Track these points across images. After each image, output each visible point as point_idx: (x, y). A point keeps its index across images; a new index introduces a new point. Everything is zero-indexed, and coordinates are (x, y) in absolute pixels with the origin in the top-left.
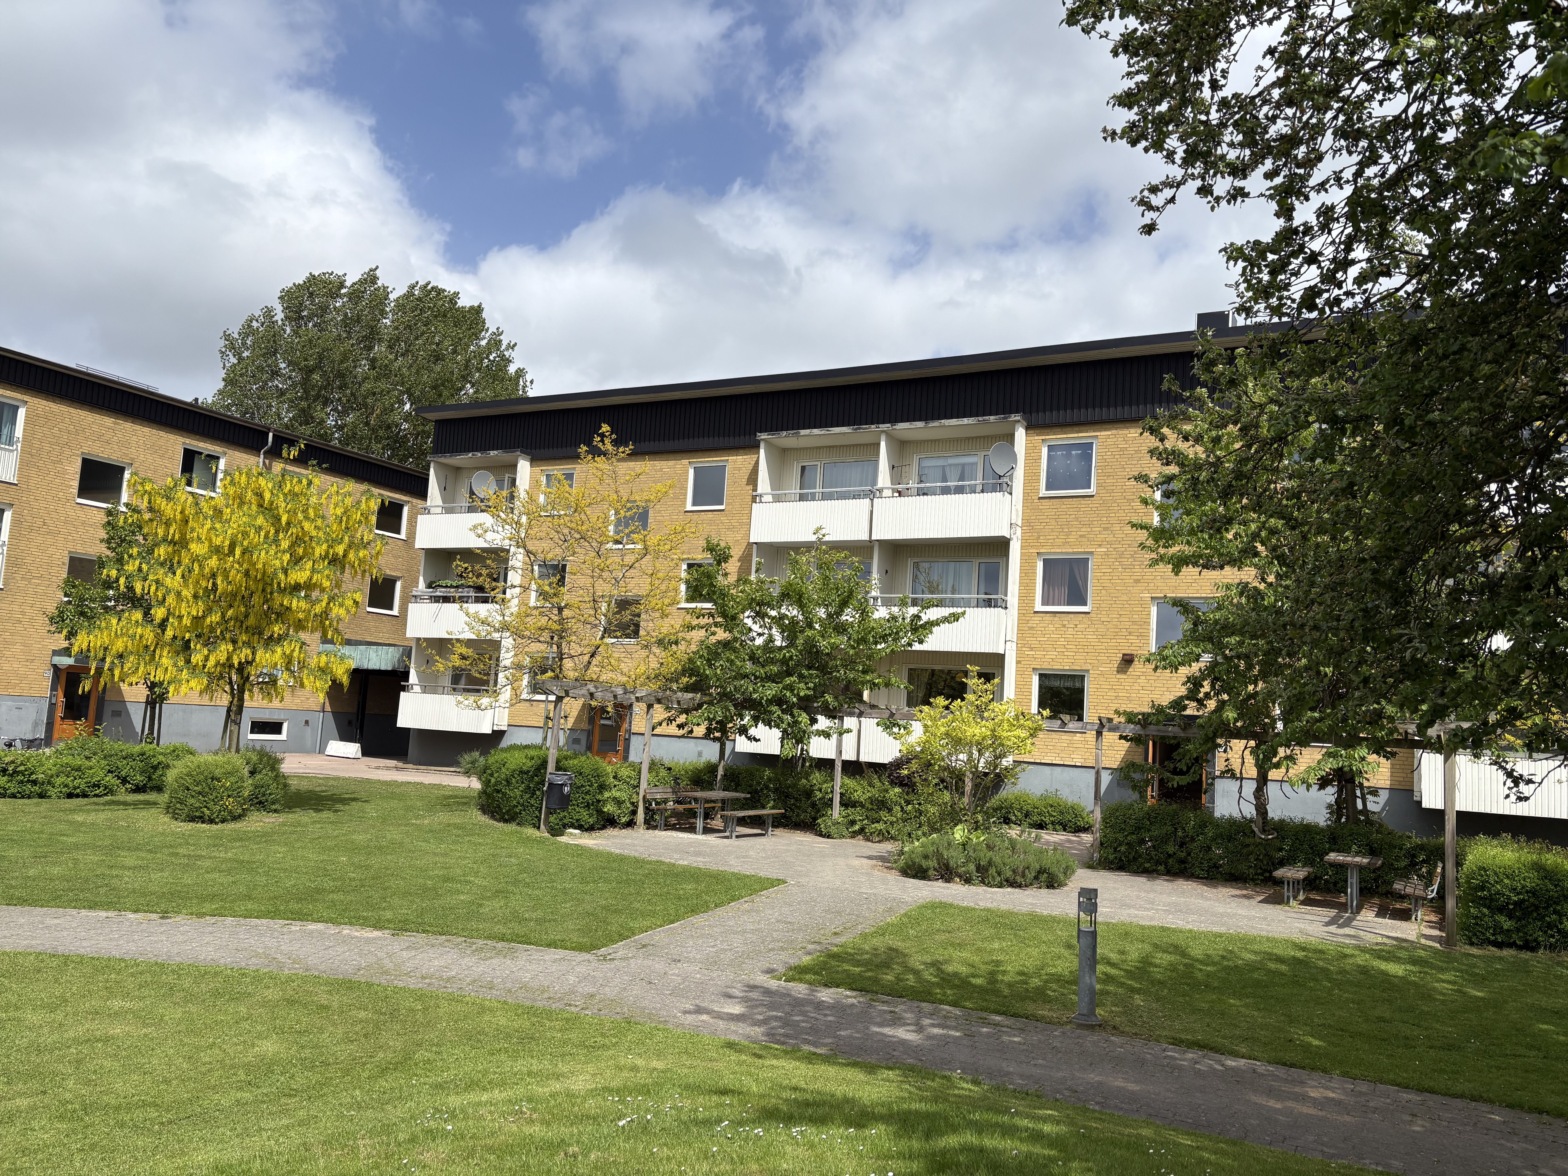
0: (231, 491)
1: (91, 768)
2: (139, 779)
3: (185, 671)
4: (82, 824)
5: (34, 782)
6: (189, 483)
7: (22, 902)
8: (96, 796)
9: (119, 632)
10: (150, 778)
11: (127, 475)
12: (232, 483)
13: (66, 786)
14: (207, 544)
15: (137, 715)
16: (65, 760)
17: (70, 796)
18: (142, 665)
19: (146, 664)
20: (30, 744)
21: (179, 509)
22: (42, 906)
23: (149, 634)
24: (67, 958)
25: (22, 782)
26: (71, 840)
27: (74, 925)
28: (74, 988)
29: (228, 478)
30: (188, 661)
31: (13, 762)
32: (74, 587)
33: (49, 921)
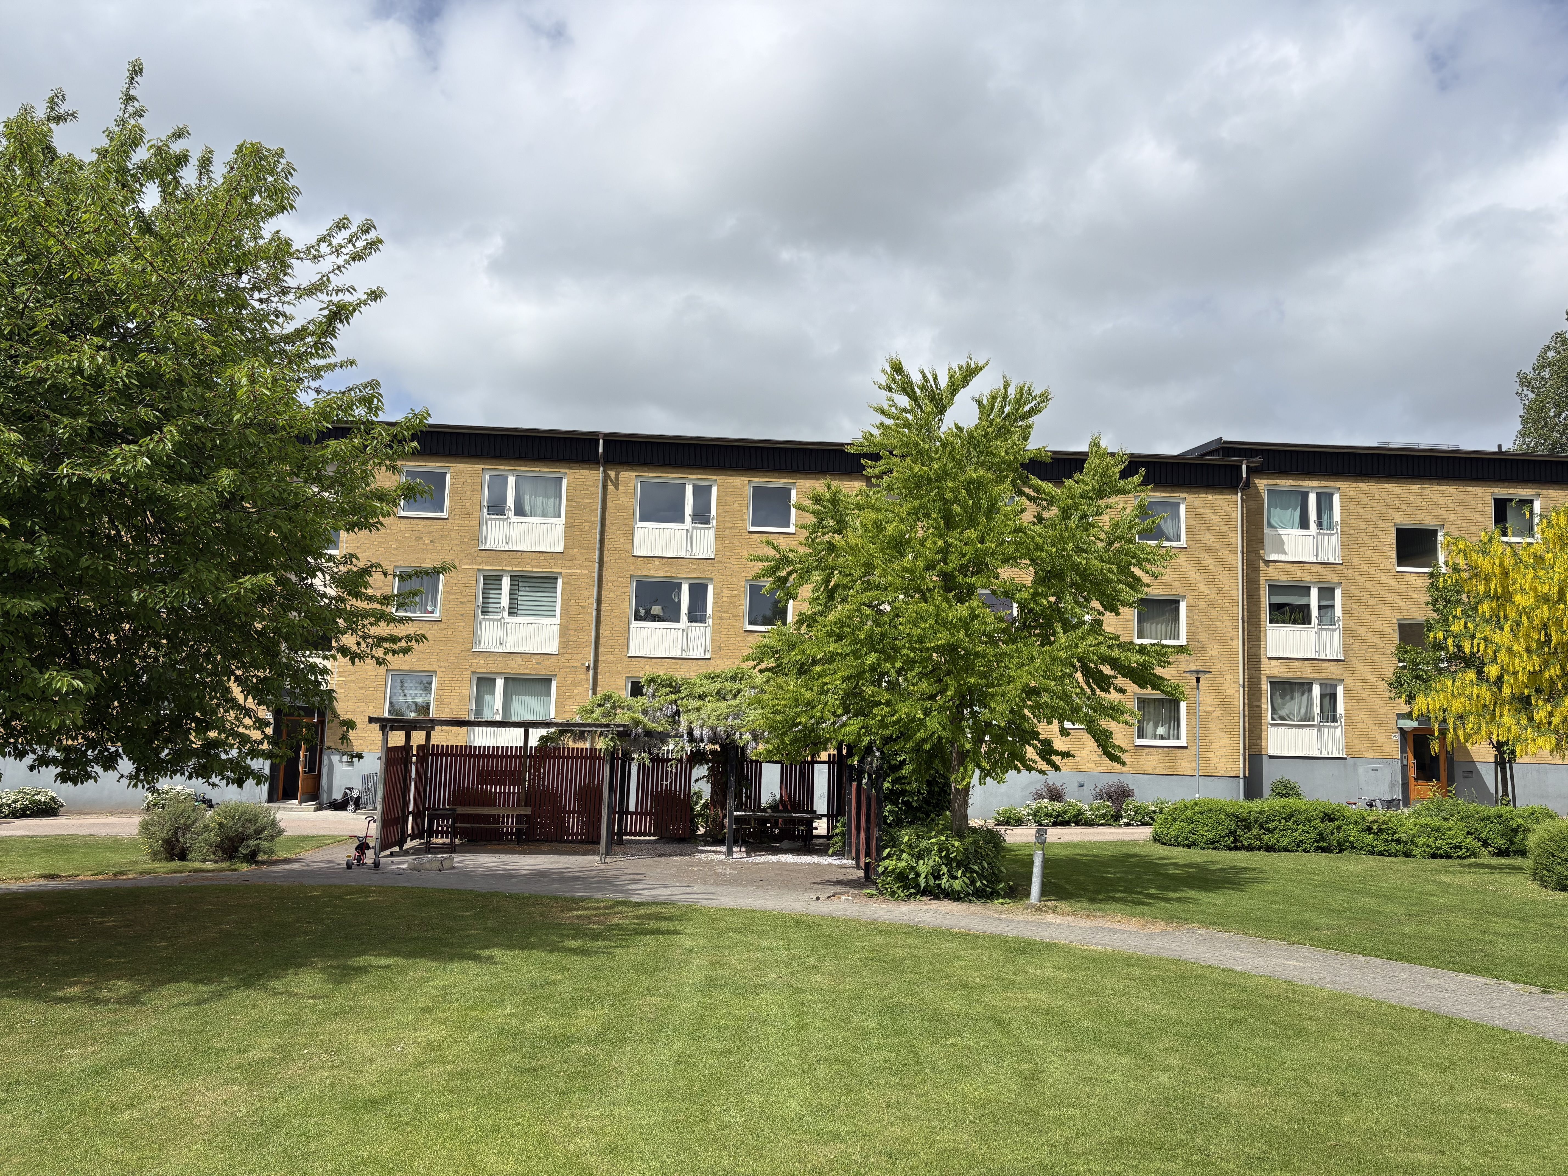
0: (1550, 534)
1: (1450, 829)
2: (1501, 842)
3: (1529, 729)
4: (1449, 886)
5: (1398, 841)
6: (1504, 534)
7: (1401, 958)
8: (1459, 857)
9: (1456, 693)
10: (1512, 843)
11: (1440, 538)
12: (1550, 525)
13: (1429, 846)
14: (1532, 594)
15: (1488, 775)
16: (1423, 820)
17: (1434, 856)
18: (1483, 725)
19: (1487, 723)
20: (1390, 804)
21: (1497, 562)
22: (1421, 964)
23: (1485, 693)
24: (1451, 1020)
25: (1386, 841)
26: (1440, 900)
27: (1454, 987)
28: (1461, 1053)
29: (1545, 521)
30: (1531, 719)
31: (1376, 821)
32: (1406, 652)
33: (1429, 981)
